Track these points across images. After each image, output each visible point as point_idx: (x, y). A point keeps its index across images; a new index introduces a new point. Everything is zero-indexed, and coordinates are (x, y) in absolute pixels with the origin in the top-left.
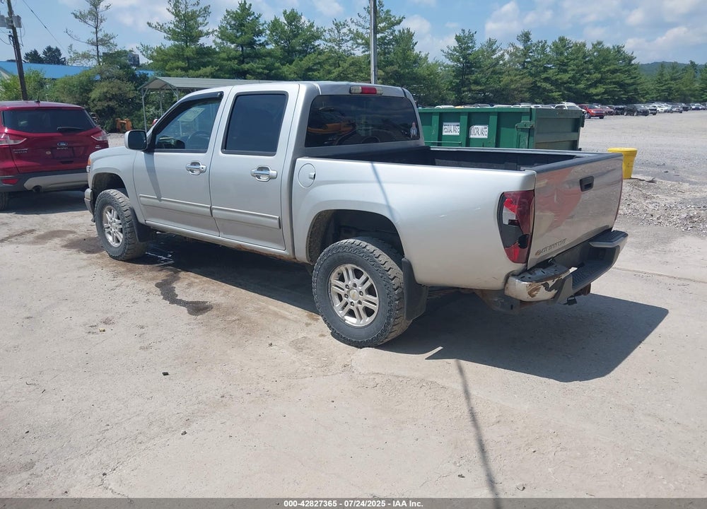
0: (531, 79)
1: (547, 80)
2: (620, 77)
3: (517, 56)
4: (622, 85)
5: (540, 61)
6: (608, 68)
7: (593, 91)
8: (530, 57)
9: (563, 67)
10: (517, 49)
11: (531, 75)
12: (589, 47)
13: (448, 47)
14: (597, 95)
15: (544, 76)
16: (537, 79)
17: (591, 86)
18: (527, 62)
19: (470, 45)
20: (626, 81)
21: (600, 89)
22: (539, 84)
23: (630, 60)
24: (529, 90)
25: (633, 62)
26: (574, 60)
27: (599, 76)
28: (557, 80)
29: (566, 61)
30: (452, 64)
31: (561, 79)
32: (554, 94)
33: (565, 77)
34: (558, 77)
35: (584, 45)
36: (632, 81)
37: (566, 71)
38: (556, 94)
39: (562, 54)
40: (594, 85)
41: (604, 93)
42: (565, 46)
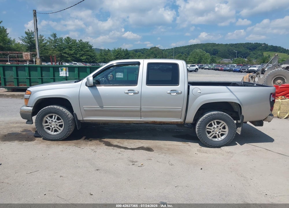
0: (59, 52)
1: (65, 53)
2: (90, 53)
3: (52, 43)
4: (91, 56)
5: (61, 46)
6: (86, 50)
7: (82, 58)
8: (57, 44)
9: (70, 48)
10: (51, 40)
11: (59, 51)
12: (77, 41)
13: (22, 36)
14: (83, 60)
15: (64, 51)
16: (61, 52)
17: (81, 56)
18: (56, 45)
19: (33, 36)
20: (92, 55)
21: (84, 57)
22: (62, 55)
23: (91, 47)
24: (59, 57)
25: (92, 48)
26: (74, 46)
27: (83, 52)
28: (69, 53)
29: (71, 46)
30: (25, 44)
31: (70, 53)
32: (68, 59)
33: (72, 52)
34: (69, 52)
35: (76, 41)
36: (94, 55)
37: (71, 50)
38: (69, 59)
39: (69, 43)
40: (82, 56)
41: (86, 59)
42: (70, 40)
